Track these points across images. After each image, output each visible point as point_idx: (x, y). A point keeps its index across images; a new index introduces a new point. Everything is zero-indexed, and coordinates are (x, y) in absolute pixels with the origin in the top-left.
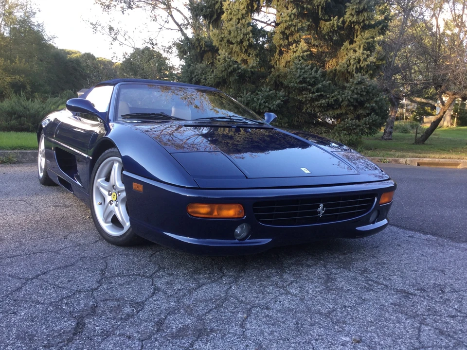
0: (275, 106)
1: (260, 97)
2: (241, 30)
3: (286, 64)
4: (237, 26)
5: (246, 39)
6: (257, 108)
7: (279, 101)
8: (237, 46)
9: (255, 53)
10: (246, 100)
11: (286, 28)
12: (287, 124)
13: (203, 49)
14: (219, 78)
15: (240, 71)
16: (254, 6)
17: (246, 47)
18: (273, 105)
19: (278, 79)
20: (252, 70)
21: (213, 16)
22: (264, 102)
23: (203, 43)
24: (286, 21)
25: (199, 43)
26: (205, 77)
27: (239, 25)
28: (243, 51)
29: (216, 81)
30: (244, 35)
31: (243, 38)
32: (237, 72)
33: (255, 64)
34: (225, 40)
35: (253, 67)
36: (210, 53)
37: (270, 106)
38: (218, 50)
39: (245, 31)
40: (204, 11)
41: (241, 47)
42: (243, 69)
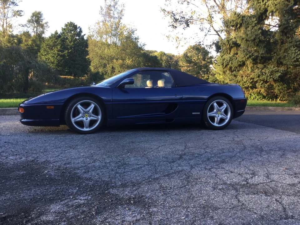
0: (277, 77)
2: (254, 33)
3: (285, 51)
4: (252, 31)
5: (258, 38)
6: (265, 78)
7: (279, 74)
8: (252, 42)
9: (264, 45)
10: (257, 74)
11: (284, 29)
12: (286, 88)
13: (231, 46)
14: (241, 62)
16: (263, 17)
17: (258, 43)
18: (276, 76)
19: (279, 60)
20: (262, 56)
21: (237, 25)
22: (270, 75)
23: (231, 42)
24: (284, 24)
25: (229, 43)
26: (232, 62)
27: (253, 30)
28: (256, 45)
29: (238, 64)
30: (256, 35)
31: (255, 38)
32: (251, 58)
33: (263, 52)
34: (245, 39)
35: (262, 54)
36: (235, 48)
37: (274, 77)
38: (240, 45)
39: (257, 33)
40: (232, 23)
41: (254, 43)
42: (256, 56)
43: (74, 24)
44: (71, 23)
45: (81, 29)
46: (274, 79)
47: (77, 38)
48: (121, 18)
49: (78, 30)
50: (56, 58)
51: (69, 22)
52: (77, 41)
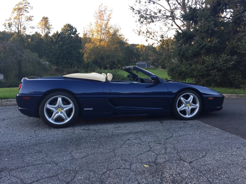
0: (230, 65)
1: (221, 61)
2: (207, 24)
3: (238, 40)
5: (210, 29)
6: (219, 67)
7: (233, 62)
8: (205, 33)
9: (217, 36)
10: (211, 63)
13: (187, 37)
14: (195, 52)
15: (207, 47)
17: (211, 34)
19: (232, 49)
20: (215, 45)
22: (223, 63)
27: (206, 22)
29: (193, 54)
30: (208, 27)
31: (208, 29)
32: (205, 47)
33: (216, 42)
37: (227, 65)
41: (208, 34)
42: (209, 45)
43: (71, 25)
44: (68, 24)
45: (76, 29)
46: (227, 67)
47: (73, 36)
48: (109, 20)
49: (74, 30)
51: (67, 24)
52: (73, 38)
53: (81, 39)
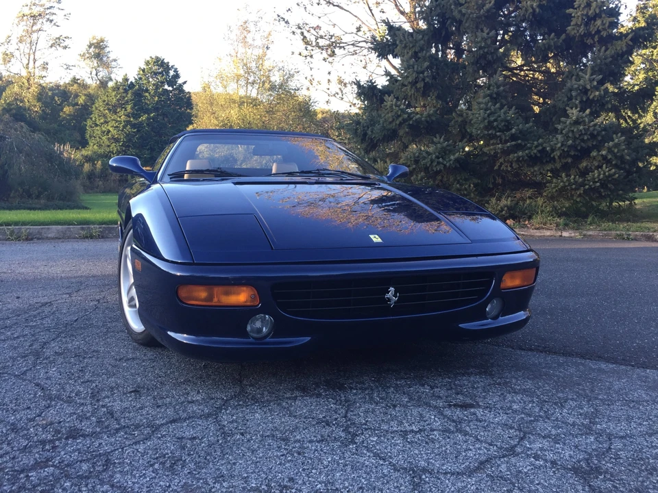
43: (163, 60)
44: (157, 58)
45: (176, 71)
47: (169, 88)
48: (268, 48)
49: (172, 73)
50: (122, 130)
51: (153, 57)
52: (169, 95)
53: (190, 97)
